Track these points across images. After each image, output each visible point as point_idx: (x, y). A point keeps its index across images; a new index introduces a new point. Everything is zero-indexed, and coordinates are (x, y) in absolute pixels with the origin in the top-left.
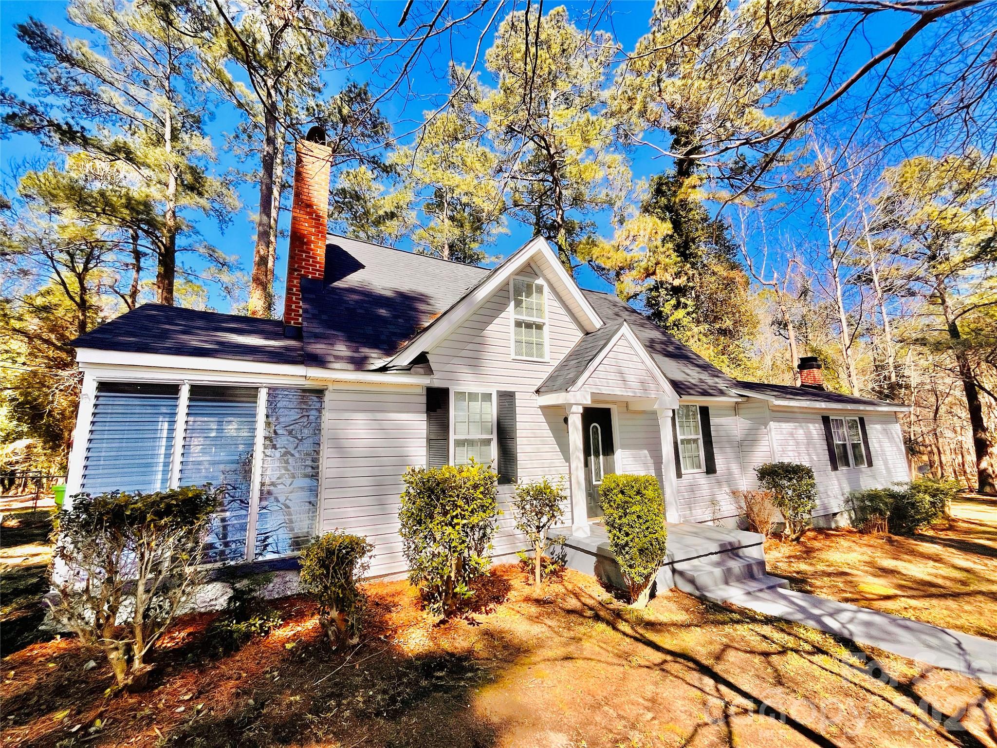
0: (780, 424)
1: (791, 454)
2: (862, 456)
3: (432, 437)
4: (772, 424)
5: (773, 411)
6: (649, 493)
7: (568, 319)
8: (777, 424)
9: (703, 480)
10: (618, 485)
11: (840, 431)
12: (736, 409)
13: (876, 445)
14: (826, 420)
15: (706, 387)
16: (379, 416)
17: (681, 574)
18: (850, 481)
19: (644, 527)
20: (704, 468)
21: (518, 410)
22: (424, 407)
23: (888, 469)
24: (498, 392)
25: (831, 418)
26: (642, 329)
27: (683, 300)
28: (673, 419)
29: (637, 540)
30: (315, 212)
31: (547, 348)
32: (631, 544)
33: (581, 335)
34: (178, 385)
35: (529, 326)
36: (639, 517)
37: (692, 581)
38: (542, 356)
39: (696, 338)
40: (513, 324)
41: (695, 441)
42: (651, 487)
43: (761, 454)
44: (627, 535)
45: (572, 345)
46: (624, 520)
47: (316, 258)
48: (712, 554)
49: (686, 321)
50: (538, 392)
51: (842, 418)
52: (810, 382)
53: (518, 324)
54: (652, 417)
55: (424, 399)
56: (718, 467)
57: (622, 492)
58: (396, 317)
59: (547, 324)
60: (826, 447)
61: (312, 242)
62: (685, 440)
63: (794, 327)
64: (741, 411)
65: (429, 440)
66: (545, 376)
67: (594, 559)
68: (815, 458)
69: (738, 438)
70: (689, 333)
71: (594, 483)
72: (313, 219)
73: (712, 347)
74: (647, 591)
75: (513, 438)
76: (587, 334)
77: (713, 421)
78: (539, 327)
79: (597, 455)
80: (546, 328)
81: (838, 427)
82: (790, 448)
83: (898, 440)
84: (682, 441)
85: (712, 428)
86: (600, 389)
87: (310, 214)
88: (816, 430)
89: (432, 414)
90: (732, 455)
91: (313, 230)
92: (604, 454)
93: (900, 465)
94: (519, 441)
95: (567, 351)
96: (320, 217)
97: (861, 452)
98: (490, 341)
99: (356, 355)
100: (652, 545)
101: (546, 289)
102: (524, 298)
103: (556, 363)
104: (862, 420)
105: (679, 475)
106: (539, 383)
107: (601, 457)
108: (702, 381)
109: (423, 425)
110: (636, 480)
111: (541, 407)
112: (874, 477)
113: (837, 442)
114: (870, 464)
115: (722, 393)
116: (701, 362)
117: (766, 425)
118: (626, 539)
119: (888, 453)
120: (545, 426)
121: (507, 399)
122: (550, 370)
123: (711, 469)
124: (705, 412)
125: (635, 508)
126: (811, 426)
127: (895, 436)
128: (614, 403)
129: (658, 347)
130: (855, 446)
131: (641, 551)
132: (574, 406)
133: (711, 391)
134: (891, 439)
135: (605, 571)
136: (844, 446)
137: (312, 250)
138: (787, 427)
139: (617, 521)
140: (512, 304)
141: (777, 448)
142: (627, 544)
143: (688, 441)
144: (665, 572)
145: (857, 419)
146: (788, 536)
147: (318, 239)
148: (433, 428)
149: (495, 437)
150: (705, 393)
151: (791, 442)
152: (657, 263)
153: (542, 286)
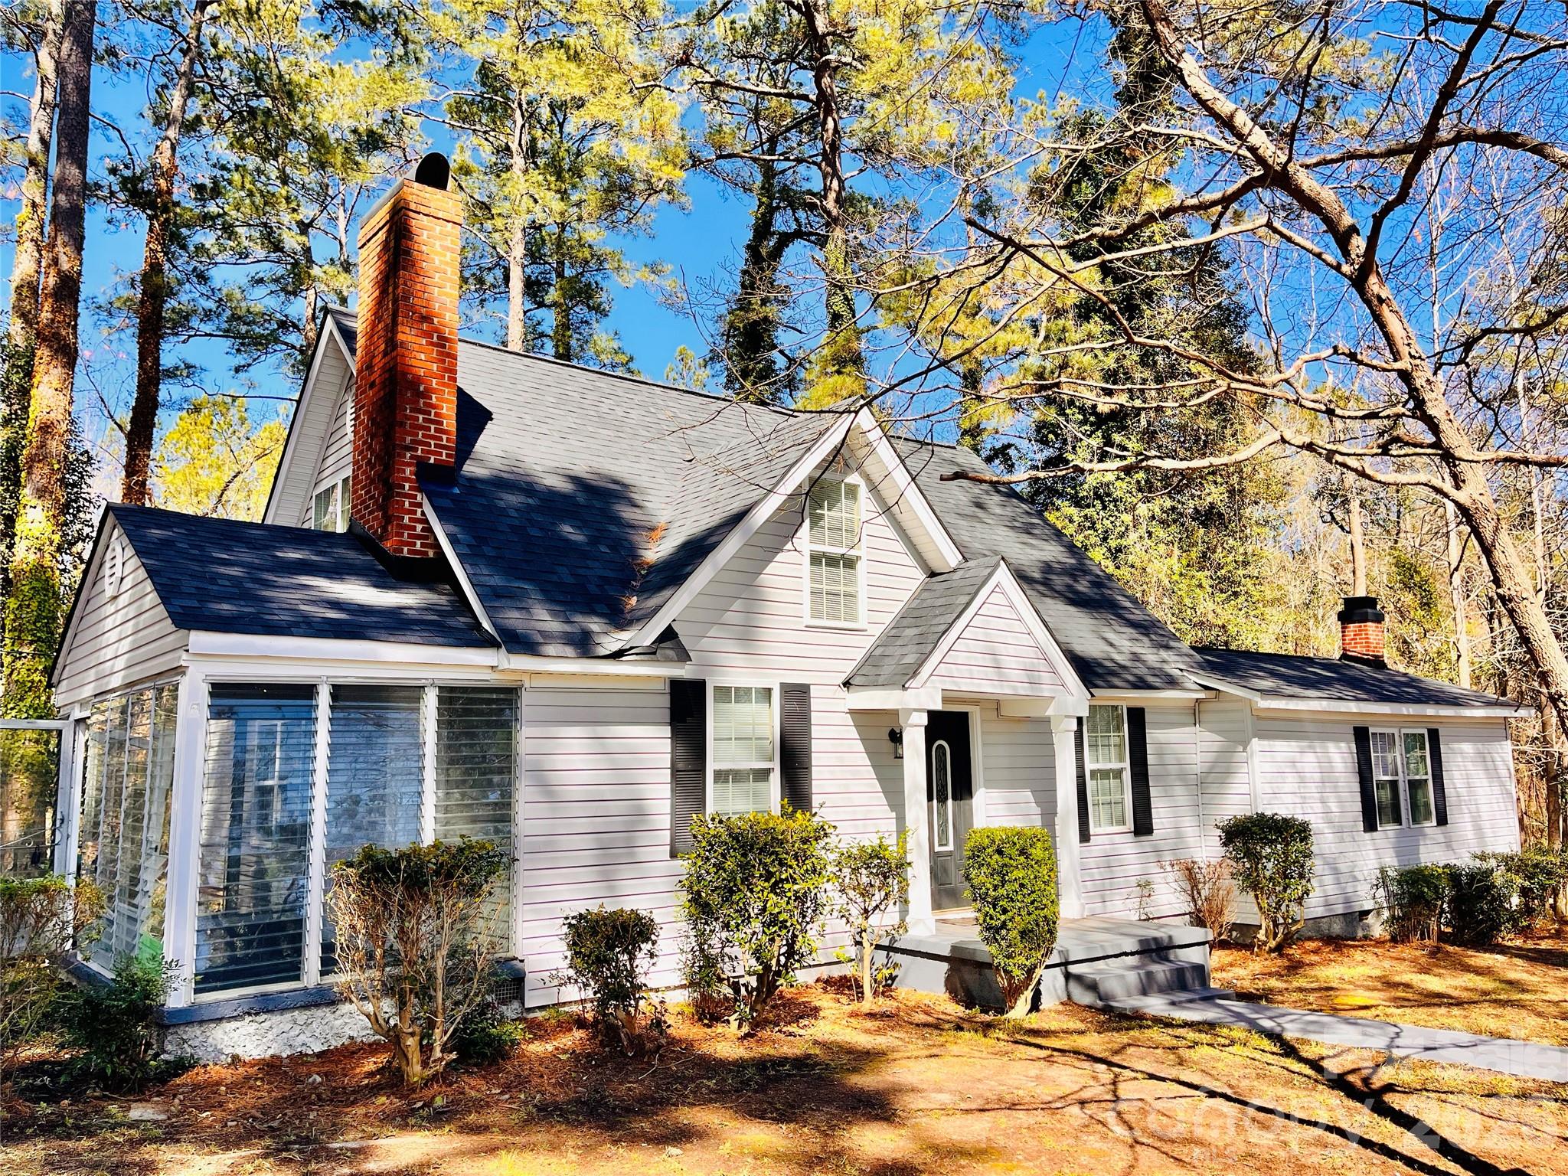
0: (1272, 743)
1: (1289, 798)
2: (1427, 805)
3: (681, 766)
4: (1256, 743)
5: (1259, 718)
6: (1037, 852)
7: (900, 546)
8: (1265, 743)
9: (1127, 845)
10: (994, 842)
11: (1390, 757)
12: (1195, 713)
13: (1459, 783)
14: (1361, 735)
15: (1142, 671)
16: (601, 731)
17: (1079, 978)
18: (1400, 851)
19: (1028, 900)
20: (1130, 825)
21: (815, 718)
22: (666, 715)
23: (1478, 829)
24: (782, 685)
25: (1371, 730)
26: (1026, 538)
27: (1117, 438)
28: (1079, 735)
29: (1018, 919)
30: (437, 330)
31: (863, 604)
32: (1010, 925)
33: (921, 576)
34: (315, 686)
35: (832, 561)
36: (1022, 886)
37: (1092, 987)
38: (854, 620)
39: (1142, 531)
40: (807, 560)
41: (1118, 774)
42: (1039, 845)
43: (1236, 799)
44: (1005, 911)
45: (906, 596)
46: (1002, 891)
47: (441, 423)
48: (1126, 954)
49: (1120, 489)
50: (847, 684)
51: (1395, 731)
52: (1358, 650)
53: (816, 559)
54: (1041, 728)
55: (666, 701)
56: (1156, 823)
57: (1000, 852)
58: (594, 541)
59: (864, 559)
60: (1357, 787)
61: (434, 391)
62: (1099, 771)
63: (1362, 505)
64: (1204, 717)
65: (675, 772)
66: (859, 655)
67: (945, 966)
68: (1334, 807)
69: (1197, 769)
70: (1127, 518)
71: (938, 846)
72: (432, 344)
73: (1177, 552)
74: (1028, 994)
75: (807, 768)
76: (933, 574)
77: (1153, 735)
78: (850, 563)
79: (942, 798)
80: (859, 565)
81: (1383, 750)
82: (1287, 788)
83: (1504, 773)
84: (1093, 773)
85: (1150, 749)
86: (956, 683)
87: (428, 335)
88: (1341, 755)
89: (680, 726)
90: (1182, 801)
91: (435, 367)
92: (954, 798)
93: (1503, 823)
94: (815, 772)
95: (897, 607)
96: (447, 340)
97: (1426, 796)
98: (771, 594)
99: (567, 628)
100: (1038, 925)
101: (863, 491)
102: (825, 512)
103: (877, 631)
104: (1434, 735)
105: (1085, 836)
106: (848, 668)
107: (950, 802)
108: (1136, 657)
109: (666, 745)
110: (1019, 834)
111: (853, 712)
112: (1449, 845)
113: (1379, 776)
114: (1442, 821)
115: (1172, 682)
116: (1137, 615)
117: (1245, 744)
118: (1003, 918)
119: (1482, 800)
120: (859, 746)
121: (797, 696)
122: (868, 643)
123: (1143, 826)
124: (1137, 717)
125: (1018, 874)
126: (1331, 746)
127: (1500, 764)
128: (975, 702)
129: (1059, 582)
130: (1415, 786)
131: (1023, 934)
132: (915, 714)
133: (1150, 679)
134: (1492, 772)
135: (962, 981)
136: (1394, 785)
137: (434, 406)
138: (1284, 748)
139: (992, 893)
140: (807, 522)
141: (1262, 788)
142: (1004, 925)
143: (1105, 774)
144: (1055, 977)
145: (1425, 732)
146: (1265, 943)
147: (444, 385)
148: (680, 750)
149: (776, 765)
150: (1141, 684)
151: (1291, 778)
152: (1064, 366)
153: (856, 486)
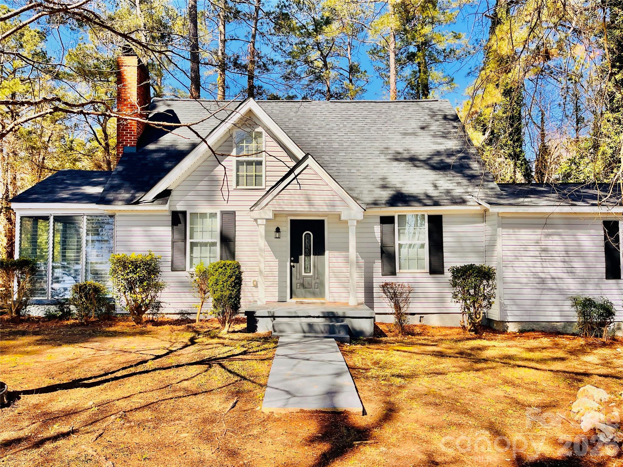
3: (176, 240)
4: (500, 231)
5: (502, 218)
9: (425, 278)
12: (484, 217)
15: (441, 197)
16: (145, 228)
20: (427, 269)
21: (238, 223)
22: (170, 223)
24: (221, 212)
25: (620, 223)
30: (129, 103)
31: (264, 179)
34: (49, 216)
35: (249, 163)
38: (260, 185)
40: (235, 164)
41: (418, 245)
53: (241, 163)
55: (170, 218)
59: (265, 161)
60: (602, 255)
61: (129, 123)
65: (173, 242)
71: (303, 274)
72: (128, 108)
75: (233, 242)
77: (449, 228)
78: (258, 164)
79: (308, 254)
80: (263, 164)
82: (528, 253)
85: (445, 234)
87: (126, 105)
88: (588, 237)
89: (175, 227)
92: (314, 255)
94: (238, 243)
99: (127, 195)
101: (265, 134)
102: (244, 144)
107: (312, 256)
109: (169, 233)
123: (437, 270)
124: (435, 220)
132: (259, 221)
143: (412, 246)
146: (466, 327)
148: (176, 235)
149: (218, 241)
151: (531, 248)
153: (261, 133)
